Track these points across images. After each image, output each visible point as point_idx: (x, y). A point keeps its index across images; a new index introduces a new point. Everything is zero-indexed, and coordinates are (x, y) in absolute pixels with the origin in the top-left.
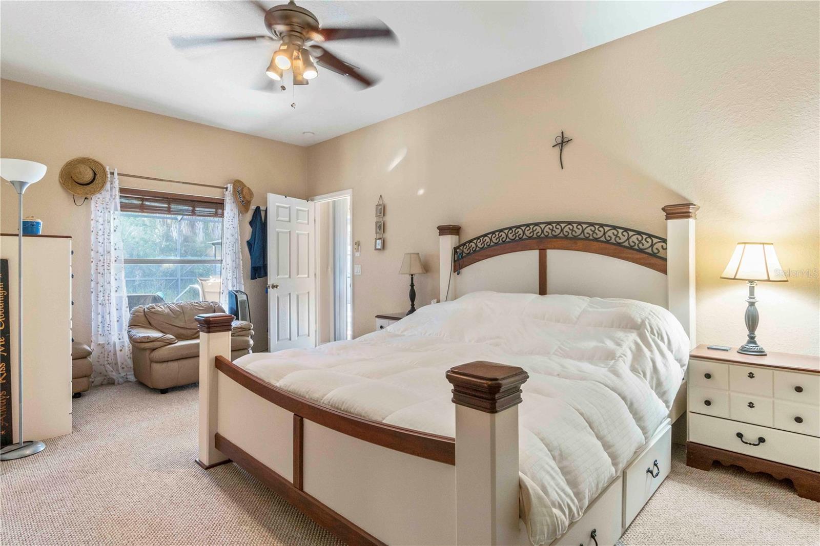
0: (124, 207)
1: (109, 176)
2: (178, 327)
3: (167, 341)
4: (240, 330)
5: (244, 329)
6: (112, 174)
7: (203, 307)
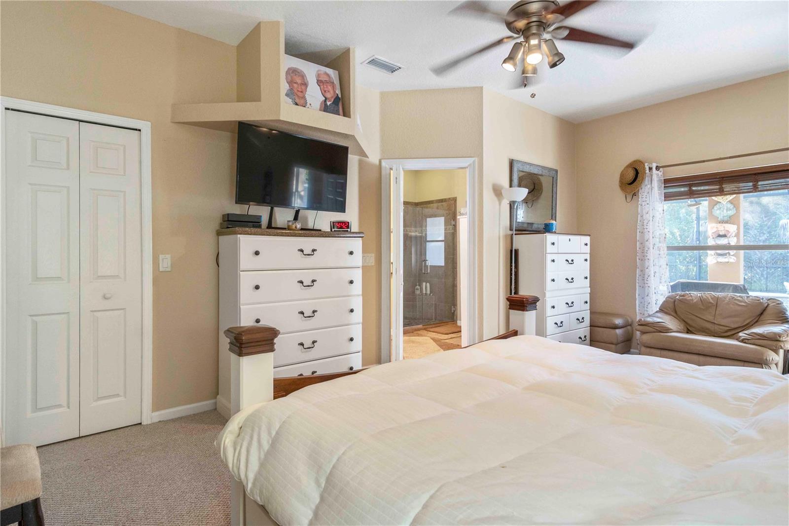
0: (668, 197)
1: (647, 171)
2: (704, 320)
3: (657, 328)
4: (759, 337)
5: (766, 337)
6: (650, 169)
7: (745, 302)
